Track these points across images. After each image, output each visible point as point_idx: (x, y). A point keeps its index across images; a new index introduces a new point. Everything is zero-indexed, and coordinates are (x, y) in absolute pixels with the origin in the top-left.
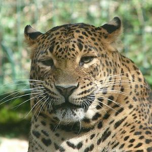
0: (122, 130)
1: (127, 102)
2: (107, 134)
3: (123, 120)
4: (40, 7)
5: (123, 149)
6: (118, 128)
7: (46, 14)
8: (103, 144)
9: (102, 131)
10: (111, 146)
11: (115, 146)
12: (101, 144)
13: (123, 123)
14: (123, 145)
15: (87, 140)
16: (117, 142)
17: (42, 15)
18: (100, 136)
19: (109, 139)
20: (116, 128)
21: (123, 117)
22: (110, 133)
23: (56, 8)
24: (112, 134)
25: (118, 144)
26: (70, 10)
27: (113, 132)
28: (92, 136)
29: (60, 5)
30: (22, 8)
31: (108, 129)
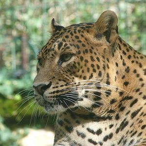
0: (139, 120)
2: (124, 124)
3: (139, 110)
5: (141, 137)
6: (136, 118)
7: (69, 15)
8: (122, 133)
9: (120, 122)
10: (129, 135)
12: (120, 132)
13: (140, 113)
14: (140, 134)
15: (106, 129)
16: (135, 131)
17: (65, 16)
18: (118, 126)
19: (127, 128)
20: (132, 118)
21: (139, 108)
22: (127, 123)
23: (78, 9)
24: (130, 124)
26: (91, 11)
27: (131, 122)
28: (111, 126)
29: (82, 7)
30: (47, 10)
31: (125, 120)
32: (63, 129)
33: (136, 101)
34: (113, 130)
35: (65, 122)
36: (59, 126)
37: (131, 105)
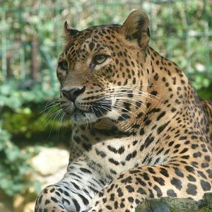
0: (167, 135)
1: (169, 106)
2: (149, 141)
3: (166, 125)
4: (80, 10)
5: (168, 155)
6: (162, 133)
7: (85, 18)
8: (147, 150)
9: (144, 138)
10: (155, 153)
11: (160, 152)
12: (144, 149)
13: (167, 128)
14: (168, 151)
15: (129, 146)
16: (161, 148)
17: (81, 20)
18: (143, 142)
19: (153, 145)
20: (159, 133)
21: (166, 122)
22: (153, 139)
23: (96, 11)
24: (156, 140)
25: (163, 149)
26: (111, 14)
27: (157, 137)
28: (135, 143)
29: (100, 8)
30: (61, 11)
31: (150, 135)
32: (80, 146)
33: (164, 114)
34: (137, 147)
35: (82, 139)
36: (76, 143)
37: (158, 119)
